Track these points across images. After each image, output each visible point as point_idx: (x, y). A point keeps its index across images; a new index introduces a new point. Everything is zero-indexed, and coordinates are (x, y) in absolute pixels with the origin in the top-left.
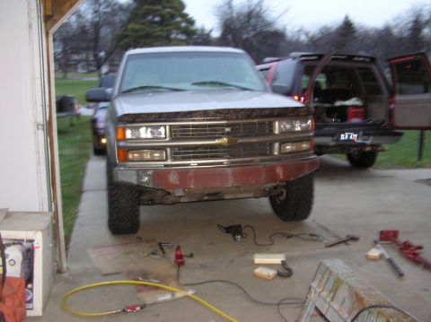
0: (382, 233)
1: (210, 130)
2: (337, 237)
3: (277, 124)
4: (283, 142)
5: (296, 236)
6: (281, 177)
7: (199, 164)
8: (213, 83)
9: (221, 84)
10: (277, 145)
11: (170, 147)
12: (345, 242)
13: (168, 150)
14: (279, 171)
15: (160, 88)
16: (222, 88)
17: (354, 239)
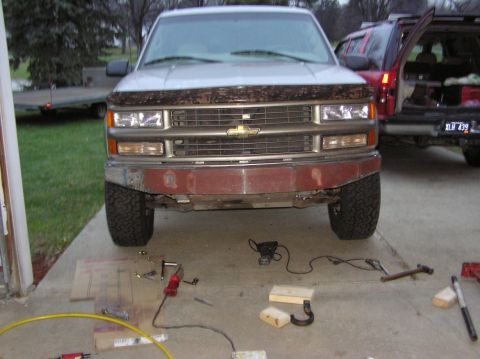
0: (466, 265)
1: (222, 117)
2: (405, 266)
3: (317, 108)
4: (326, 135)
5: (346, 262)
6: (320, 183)
7: (206, 163)
8: (259, 53)
9: (270, 53)
10: (317, 138)
11: (170, 139)
12: (411, 274)
13: (168, 143)
14: (316, 174)
15: (190, 58)
16: (272, 58)
17: (427, 270)
